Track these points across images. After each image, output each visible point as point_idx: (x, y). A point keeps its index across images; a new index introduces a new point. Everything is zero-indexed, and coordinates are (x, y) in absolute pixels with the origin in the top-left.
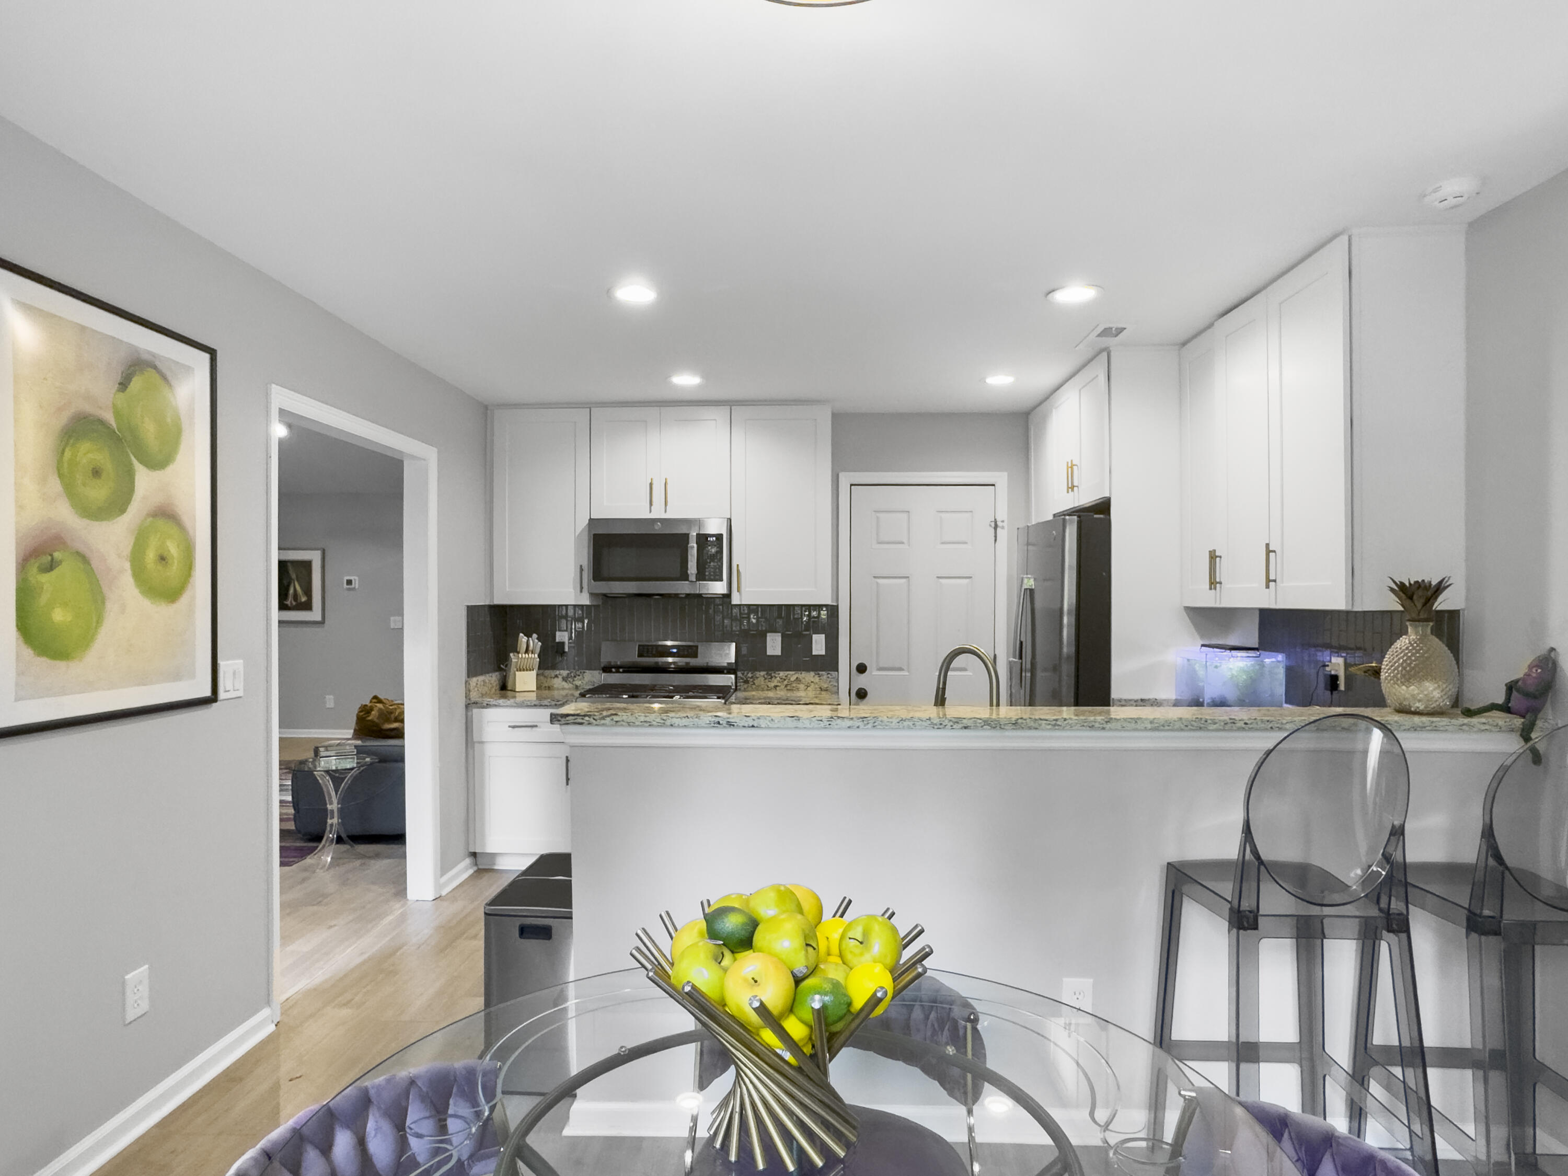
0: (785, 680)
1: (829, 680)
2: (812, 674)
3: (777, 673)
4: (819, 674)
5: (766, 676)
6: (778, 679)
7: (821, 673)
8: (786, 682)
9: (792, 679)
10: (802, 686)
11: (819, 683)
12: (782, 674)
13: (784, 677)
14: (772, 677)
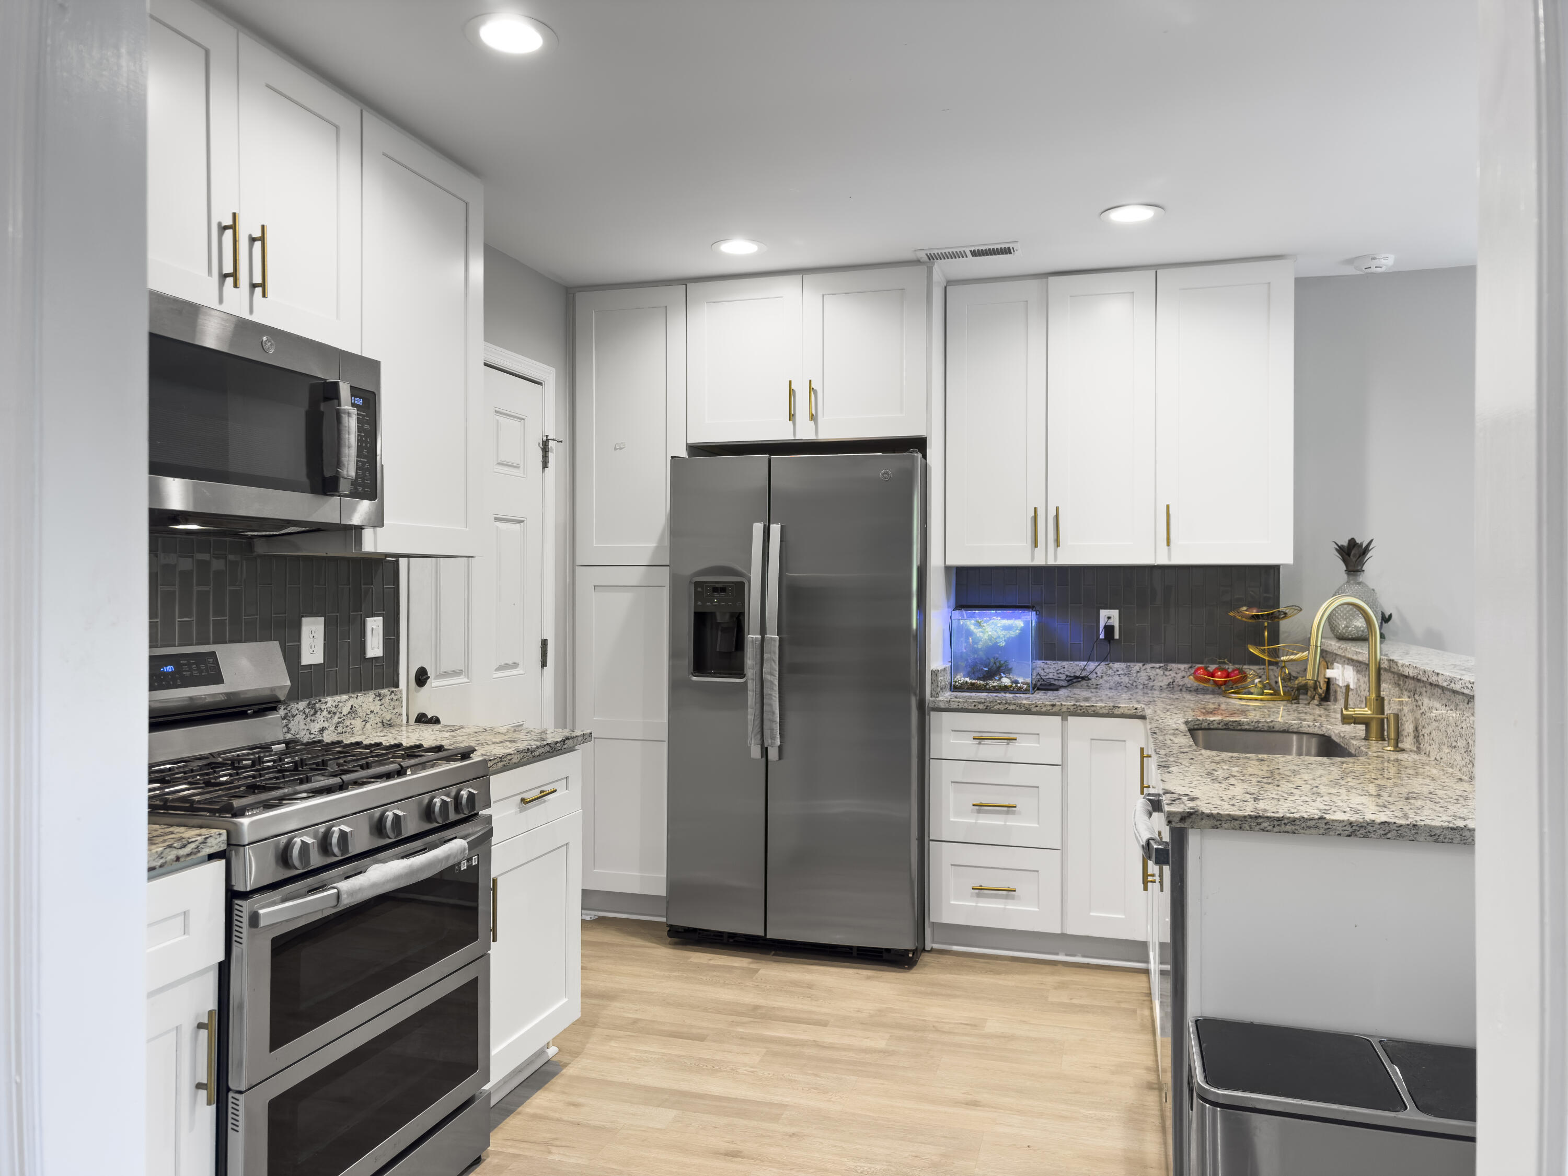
0: (335, 713)
1: (393, 703)
2: (371, 694)
3: (324, 700)
4: (380, 695)
5: (307, 711)
6: (325, 713)
7: (382, 691)
8: (336, 719)
9: (346, 710)
10: (358, 723)
11: (380, 712)
12: (331, 701)
13: (333, 709)
14: (316, 712)
